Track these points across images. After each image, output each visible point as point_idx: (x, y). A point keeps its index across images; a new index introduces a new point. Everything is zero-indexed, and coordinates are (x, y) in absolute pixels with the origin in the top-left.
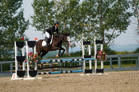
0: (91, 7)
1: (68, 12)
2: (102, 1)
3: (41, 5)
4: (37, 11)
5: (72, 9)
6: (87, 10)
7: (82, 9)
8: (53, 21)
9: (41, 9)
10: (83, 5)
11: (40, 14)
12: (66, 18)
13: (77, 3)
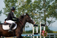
0: (39, 4)
1: (25, 6)
2: (45, 1)
3: (9, 2)
4: (7, 5)
5: (28, 5)
6: (37, 6)
7: (34, 5)
8: (16, 11)
9: (9, 4)
10: (35, 2)
11: (9, 7)
12: (24, 10)
13: (31, 1)
